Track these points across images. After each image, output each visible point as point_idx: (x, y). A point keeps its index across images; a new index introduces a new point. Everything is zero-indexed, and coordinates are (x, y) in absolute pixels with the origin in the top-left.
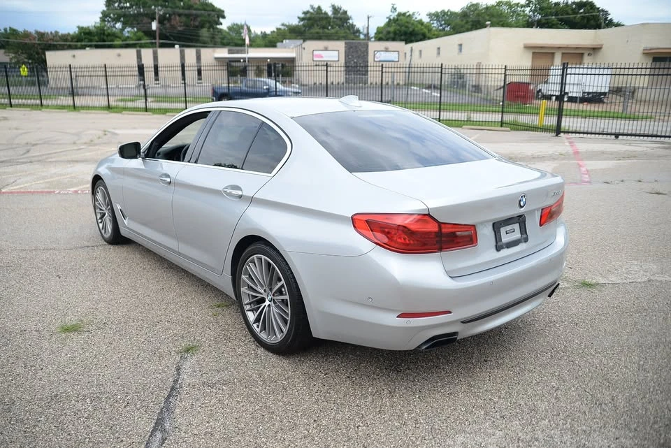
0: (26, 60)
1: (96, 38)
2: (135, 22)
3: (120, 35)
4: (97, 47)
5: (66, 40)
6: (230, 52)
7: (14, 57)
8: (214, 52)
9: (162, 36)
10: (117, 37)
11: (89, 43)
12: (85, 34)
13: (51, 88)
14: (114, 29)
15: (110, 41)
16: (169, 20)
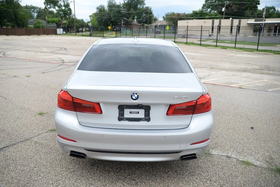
0: (172, 24)
1: (199, 15)
2: (216, 8)
3: (209, 14)
4: (199, 19)
5: (187, 16)
6: (256, 21)
7: (169, 23)
8: (247, 21)
9: (226, 14)
10: (207, 15)
11: (196, 17)
12: (195, 13)
13: (178, 35)
14: (207, 11)
15: (204, 16)
16: (231, 7)
